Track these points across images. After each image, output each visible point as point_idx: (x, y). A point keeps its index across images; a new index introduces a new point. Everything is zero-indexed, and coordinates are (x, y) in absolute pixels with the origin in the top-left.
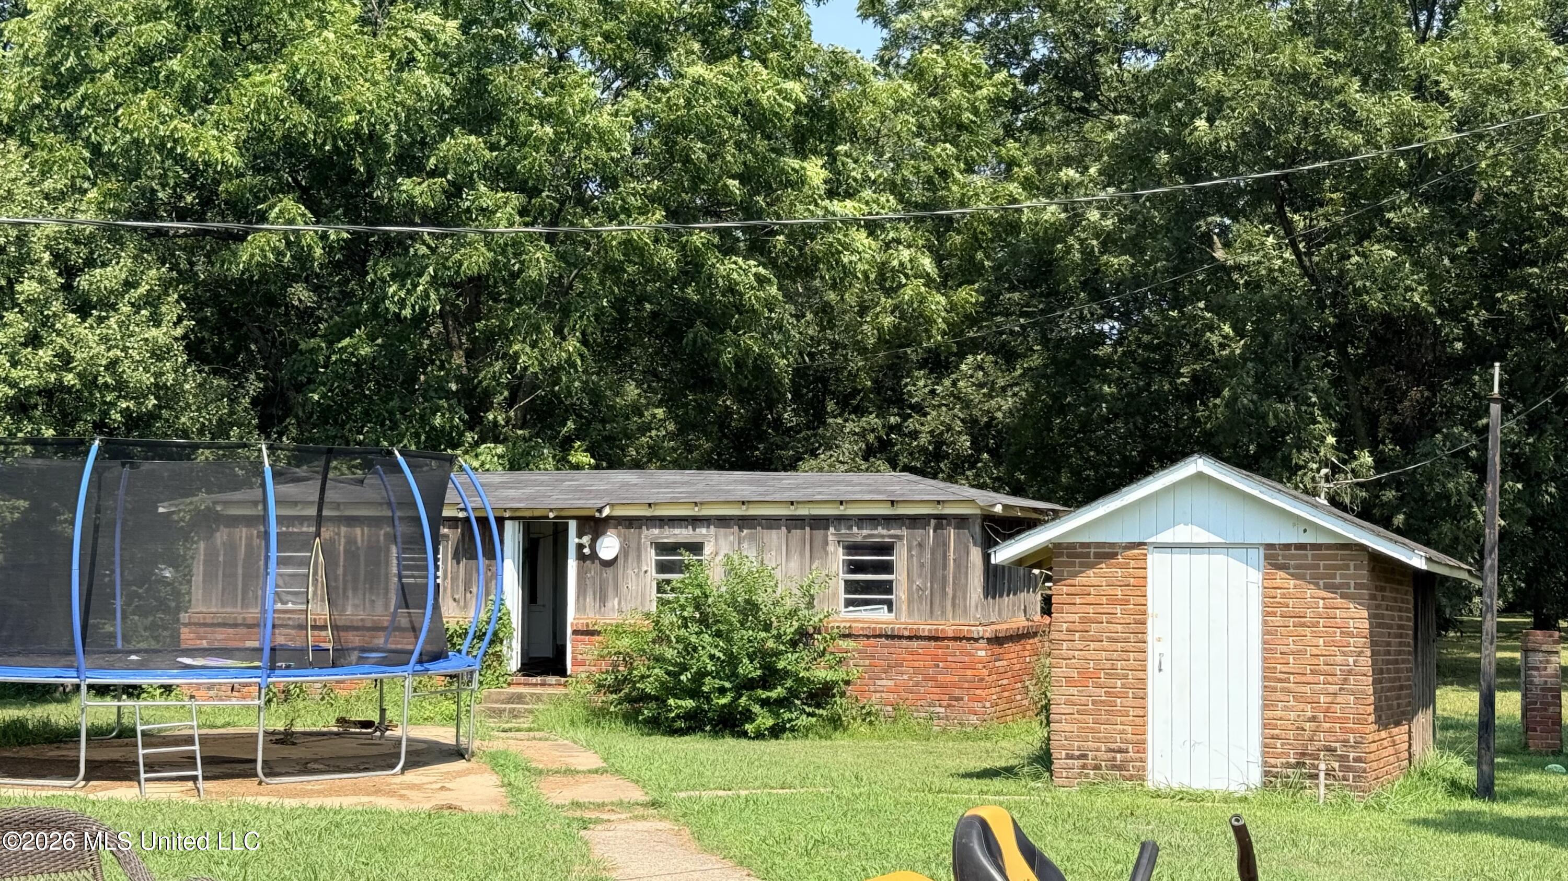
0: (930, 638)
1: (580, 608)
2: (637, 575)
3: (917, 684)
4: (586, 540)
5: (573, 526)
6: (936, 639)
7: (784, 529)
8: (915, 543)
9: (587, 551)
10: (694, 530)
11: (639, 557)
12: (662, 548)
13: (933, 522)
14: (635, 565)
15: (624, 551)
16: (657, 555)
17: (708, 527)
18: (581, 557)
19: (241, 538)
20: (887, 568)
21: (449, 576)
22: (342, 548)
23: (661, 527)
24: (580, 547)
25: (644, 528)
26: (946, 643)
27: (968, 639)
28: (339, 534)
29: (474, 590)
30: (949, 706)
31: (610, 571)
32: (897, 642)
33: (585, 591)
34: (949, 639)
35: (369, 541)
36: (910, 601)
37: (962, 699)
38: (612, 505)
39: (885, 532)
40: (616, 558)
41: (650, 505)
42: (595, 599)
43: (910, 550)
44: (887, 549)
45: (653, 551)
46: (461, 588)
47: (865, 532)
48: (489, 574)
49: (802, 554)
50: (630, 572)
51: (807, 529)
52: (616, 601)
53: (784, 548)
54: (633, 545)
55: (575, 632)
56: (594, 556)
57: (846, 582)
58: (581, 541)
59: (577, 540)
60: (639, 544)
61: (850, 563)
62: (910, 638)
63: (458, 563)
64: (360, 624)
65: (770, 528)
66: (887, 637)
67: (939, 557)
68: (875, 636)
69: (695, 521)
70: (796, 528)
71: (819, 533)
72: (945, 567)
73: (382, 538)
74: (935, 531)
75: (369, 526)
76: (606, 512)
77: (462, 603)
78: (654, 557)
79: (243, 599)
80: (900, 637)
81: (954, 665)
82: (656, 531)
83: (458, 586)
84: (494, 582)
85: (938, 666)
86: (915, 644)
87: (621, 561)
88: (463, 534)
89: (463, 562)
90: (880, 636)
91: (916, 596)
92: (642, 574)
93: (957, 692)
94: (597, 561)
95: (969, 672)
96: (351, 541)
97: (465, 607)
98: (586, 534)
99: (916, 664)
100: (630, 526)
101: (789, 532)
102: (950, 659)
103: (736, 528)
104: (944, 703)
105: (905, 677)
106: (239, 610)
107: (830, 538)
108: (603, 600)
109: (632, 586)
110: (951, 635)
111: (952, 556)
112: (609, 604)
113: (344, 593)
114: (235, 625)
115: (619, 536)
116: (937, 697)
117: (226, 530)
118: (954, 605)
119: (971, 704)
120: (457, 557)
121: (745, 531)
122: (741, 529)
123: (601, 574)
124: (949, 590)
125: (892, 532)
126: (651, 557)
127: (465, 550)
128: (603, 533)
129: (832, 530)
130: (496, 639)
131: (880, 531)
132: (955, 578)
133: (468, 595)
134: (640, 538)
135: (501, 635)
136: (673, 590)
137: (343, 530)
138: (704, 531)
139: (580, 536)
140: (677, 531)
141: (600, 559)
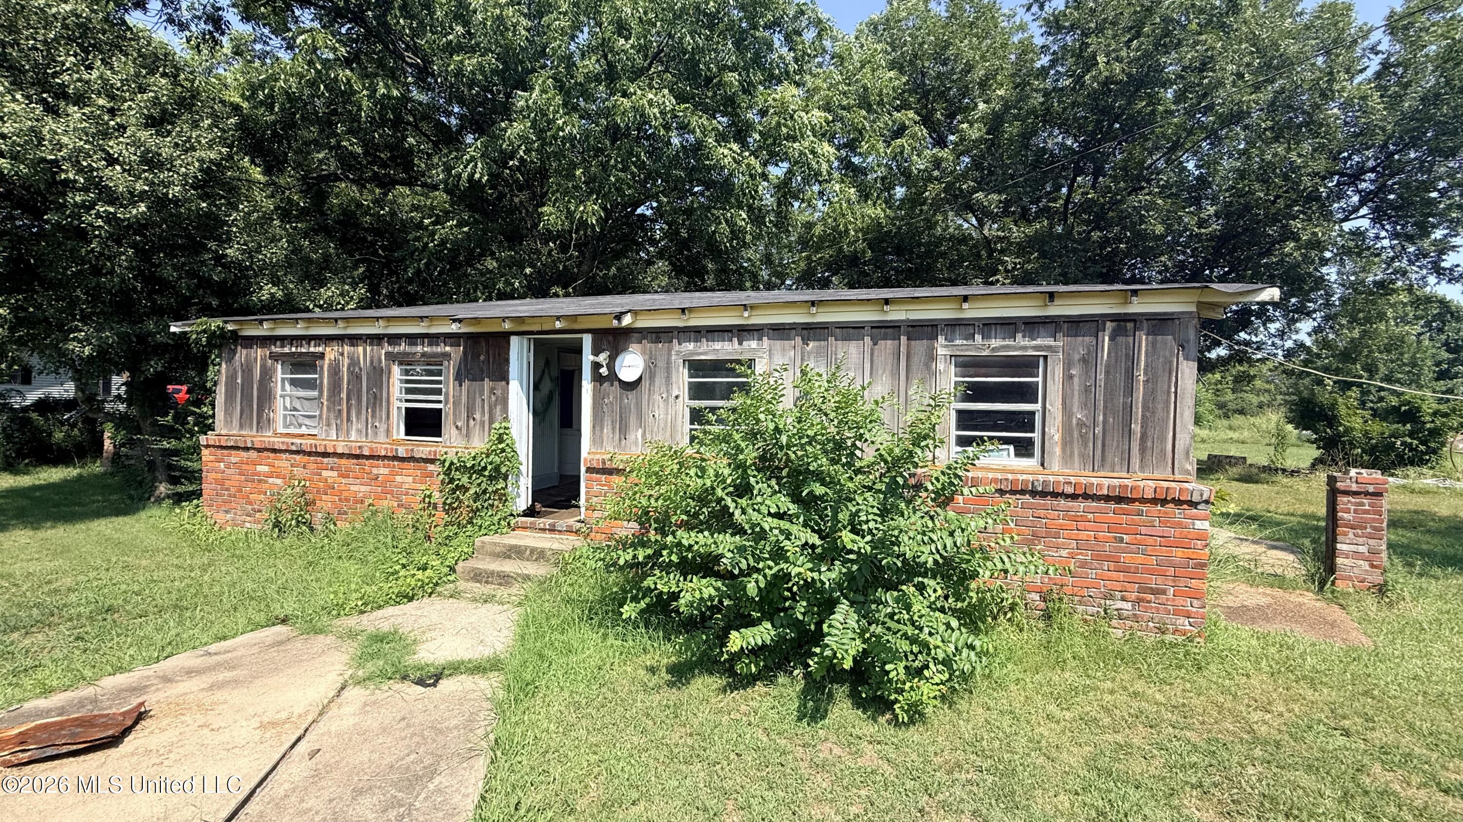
0: (1107, 499)
1: (597, 440)
2: (666, 401)
3: (1083, 565)
4: (603, 358)
5: (587, 341)
6: (1119, 500)
7: (867, 339)
8: (1077, 357)
9: (604, 371)
10: (740, 343)
11: (668, 378)
12: (696, 367)
13: (1109, 325)
14: (663, 389)
15: (651, 370)
16: (691, 376)
17: (760, 339)
18: (598, 378)
19: (256, 359)
20: (1027, 393)
21: (451, 400)
22: (345, 369)
23: (696, 340)
24: (596, 366)
25: (675, 341)
26: (1136, 506)
27: (1178, 502)
28: (342, 354)
29: (477, 416)
30: (1139, 601)
31: (632, 395)
32: (1048, 501)
33: (602, 420)
34: (1143, 501)
35: (372, 362)
36: (1066, 443)
37: (1164, 592)
38: (635, 313)
39: (1026, 342)
40: (640, 378)
41: (683, 310)
42: (613, 429)
43: (1068, 365)
44: (1027, 365)
45: (686, 371)
46: (464, 415)
47: (995, 343)
48: (493, 398)
49: (895, 373)
50: (657, 397)
51: (903, 339)
52: (640, 431)
53: (867, 366)
54: (661, 364)
55: (589, 470)
56: (613, 376)
57: (960, 412)
58: (597, 359)
59: (591, 358)
60: (669, 362)
61: (971, 386)
62: (1074, 497)
63: (461, 385)
64: (358, 452)
65: (847, 338)
66: (1034, 493)
67: (1120, 379)
68: (1013, 492)
69: (742, 332)
70: (885, 338)
71: (920, 346)
72: (1130, 391)
73: (383, 357)
74: (1112, 339)
75: (371, 344)
76: (627, 320)
77: (464, 431)
78: (687, 379)
79: (258, 423)
80: (1055, 495)
81: (1150, 540)
82: (691, 346)
83: (460, 412)
84: (499, 408)
85: (1121, 540)
86: (1080, 505)
87: (645, 383)
88: (465, 352)
89: (466, 384)
90: (1022, 492)
91: (1076, 434)
92: (672, 399)
93: (1154, 582)
94: (616, 383)
95: (1179, 552)
96: (354, 362)
97: (468, 436)
98: (603, 351)
99: (1083, 535)
100: (658, 341)
101: (875, 344)
102: (1144, 530)
103: (799, 339)
104: (1134, 596)
105: (1064, 553)
106: (254, 433)
107: (941, 351)
108: (624, 431)
109: (659, 412)
110: (1149, 495)
111: (1142, 378)
112: (631, 437)
113: (348, 420)
114: (247, 449)
115: (643, 353)
116: (1118, 586)
117: (244, 352)
118: (1143, 450)
119: (1180, 601)
120: (459, 378)
121: (811, 344)
122: (805, 342)
123: (621, 399)
124: (1136, 427)
125: (1039, 342)
126: (683, 379)
127: (468, 371)
128: (625, 349)
129: (941, 339)
130: (497, 475)
131: (1021, 340)
132: (1145, 407)
133: (472, 422)
134: (670, 355)
135: (503, 470)
136: (720, 421)
137: (347, 348)
138: (754, 344)
139: (596, 352)
140: (718, 345)
141: (620, 380)
